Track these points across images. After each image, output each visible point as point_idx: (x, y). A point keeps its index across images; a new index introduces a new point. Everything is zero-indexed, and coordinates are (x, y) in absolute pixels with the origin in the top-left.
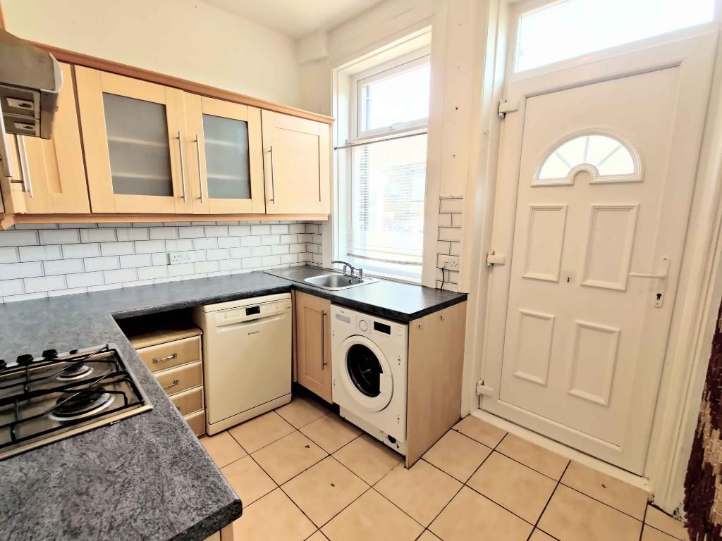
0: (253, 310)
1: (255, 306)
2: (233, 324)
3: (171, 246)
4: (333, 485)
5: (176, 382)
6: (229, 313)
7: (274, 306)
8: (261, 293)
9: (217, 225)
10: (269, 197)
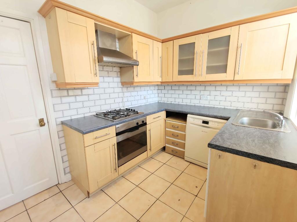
0: (206, 123)
1: (208, 121)
2: (196, 125)
3: (202, 93)
4: (179, 200)
5: (178, 136)
6: (196, 120)
7: (216, 124)
8: (211, 116)
9: (221, 85)
10: (237, 71)
